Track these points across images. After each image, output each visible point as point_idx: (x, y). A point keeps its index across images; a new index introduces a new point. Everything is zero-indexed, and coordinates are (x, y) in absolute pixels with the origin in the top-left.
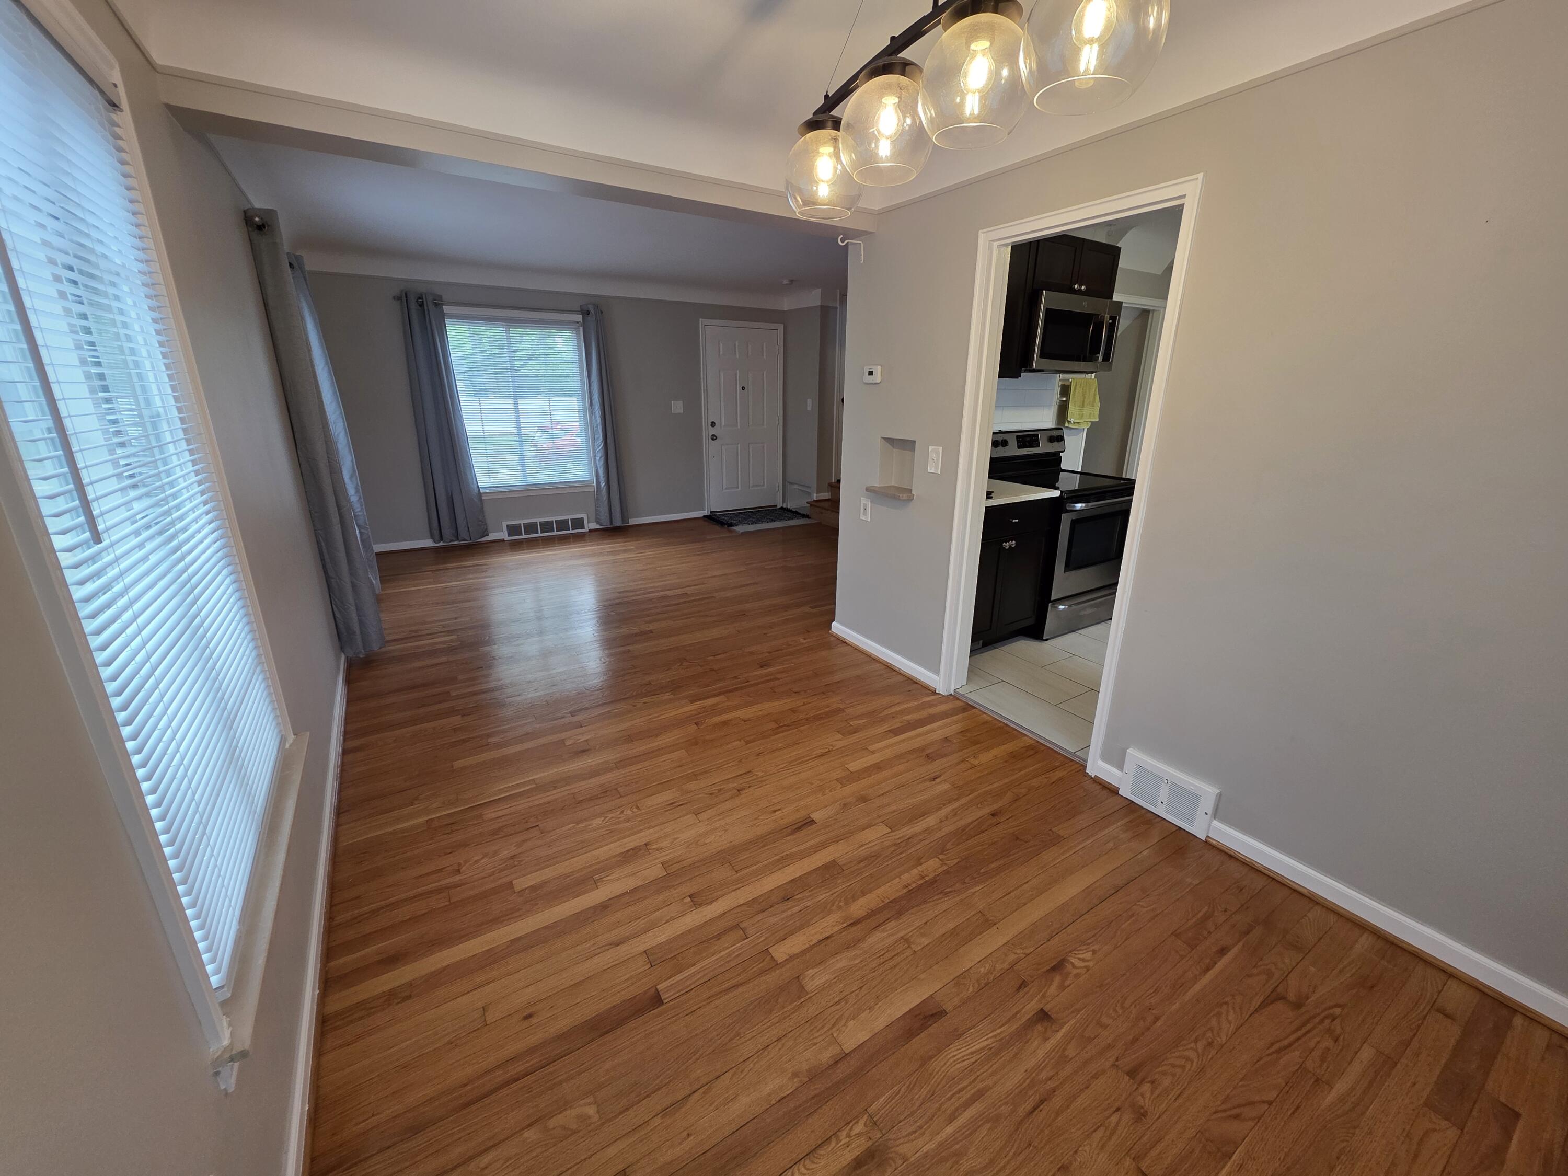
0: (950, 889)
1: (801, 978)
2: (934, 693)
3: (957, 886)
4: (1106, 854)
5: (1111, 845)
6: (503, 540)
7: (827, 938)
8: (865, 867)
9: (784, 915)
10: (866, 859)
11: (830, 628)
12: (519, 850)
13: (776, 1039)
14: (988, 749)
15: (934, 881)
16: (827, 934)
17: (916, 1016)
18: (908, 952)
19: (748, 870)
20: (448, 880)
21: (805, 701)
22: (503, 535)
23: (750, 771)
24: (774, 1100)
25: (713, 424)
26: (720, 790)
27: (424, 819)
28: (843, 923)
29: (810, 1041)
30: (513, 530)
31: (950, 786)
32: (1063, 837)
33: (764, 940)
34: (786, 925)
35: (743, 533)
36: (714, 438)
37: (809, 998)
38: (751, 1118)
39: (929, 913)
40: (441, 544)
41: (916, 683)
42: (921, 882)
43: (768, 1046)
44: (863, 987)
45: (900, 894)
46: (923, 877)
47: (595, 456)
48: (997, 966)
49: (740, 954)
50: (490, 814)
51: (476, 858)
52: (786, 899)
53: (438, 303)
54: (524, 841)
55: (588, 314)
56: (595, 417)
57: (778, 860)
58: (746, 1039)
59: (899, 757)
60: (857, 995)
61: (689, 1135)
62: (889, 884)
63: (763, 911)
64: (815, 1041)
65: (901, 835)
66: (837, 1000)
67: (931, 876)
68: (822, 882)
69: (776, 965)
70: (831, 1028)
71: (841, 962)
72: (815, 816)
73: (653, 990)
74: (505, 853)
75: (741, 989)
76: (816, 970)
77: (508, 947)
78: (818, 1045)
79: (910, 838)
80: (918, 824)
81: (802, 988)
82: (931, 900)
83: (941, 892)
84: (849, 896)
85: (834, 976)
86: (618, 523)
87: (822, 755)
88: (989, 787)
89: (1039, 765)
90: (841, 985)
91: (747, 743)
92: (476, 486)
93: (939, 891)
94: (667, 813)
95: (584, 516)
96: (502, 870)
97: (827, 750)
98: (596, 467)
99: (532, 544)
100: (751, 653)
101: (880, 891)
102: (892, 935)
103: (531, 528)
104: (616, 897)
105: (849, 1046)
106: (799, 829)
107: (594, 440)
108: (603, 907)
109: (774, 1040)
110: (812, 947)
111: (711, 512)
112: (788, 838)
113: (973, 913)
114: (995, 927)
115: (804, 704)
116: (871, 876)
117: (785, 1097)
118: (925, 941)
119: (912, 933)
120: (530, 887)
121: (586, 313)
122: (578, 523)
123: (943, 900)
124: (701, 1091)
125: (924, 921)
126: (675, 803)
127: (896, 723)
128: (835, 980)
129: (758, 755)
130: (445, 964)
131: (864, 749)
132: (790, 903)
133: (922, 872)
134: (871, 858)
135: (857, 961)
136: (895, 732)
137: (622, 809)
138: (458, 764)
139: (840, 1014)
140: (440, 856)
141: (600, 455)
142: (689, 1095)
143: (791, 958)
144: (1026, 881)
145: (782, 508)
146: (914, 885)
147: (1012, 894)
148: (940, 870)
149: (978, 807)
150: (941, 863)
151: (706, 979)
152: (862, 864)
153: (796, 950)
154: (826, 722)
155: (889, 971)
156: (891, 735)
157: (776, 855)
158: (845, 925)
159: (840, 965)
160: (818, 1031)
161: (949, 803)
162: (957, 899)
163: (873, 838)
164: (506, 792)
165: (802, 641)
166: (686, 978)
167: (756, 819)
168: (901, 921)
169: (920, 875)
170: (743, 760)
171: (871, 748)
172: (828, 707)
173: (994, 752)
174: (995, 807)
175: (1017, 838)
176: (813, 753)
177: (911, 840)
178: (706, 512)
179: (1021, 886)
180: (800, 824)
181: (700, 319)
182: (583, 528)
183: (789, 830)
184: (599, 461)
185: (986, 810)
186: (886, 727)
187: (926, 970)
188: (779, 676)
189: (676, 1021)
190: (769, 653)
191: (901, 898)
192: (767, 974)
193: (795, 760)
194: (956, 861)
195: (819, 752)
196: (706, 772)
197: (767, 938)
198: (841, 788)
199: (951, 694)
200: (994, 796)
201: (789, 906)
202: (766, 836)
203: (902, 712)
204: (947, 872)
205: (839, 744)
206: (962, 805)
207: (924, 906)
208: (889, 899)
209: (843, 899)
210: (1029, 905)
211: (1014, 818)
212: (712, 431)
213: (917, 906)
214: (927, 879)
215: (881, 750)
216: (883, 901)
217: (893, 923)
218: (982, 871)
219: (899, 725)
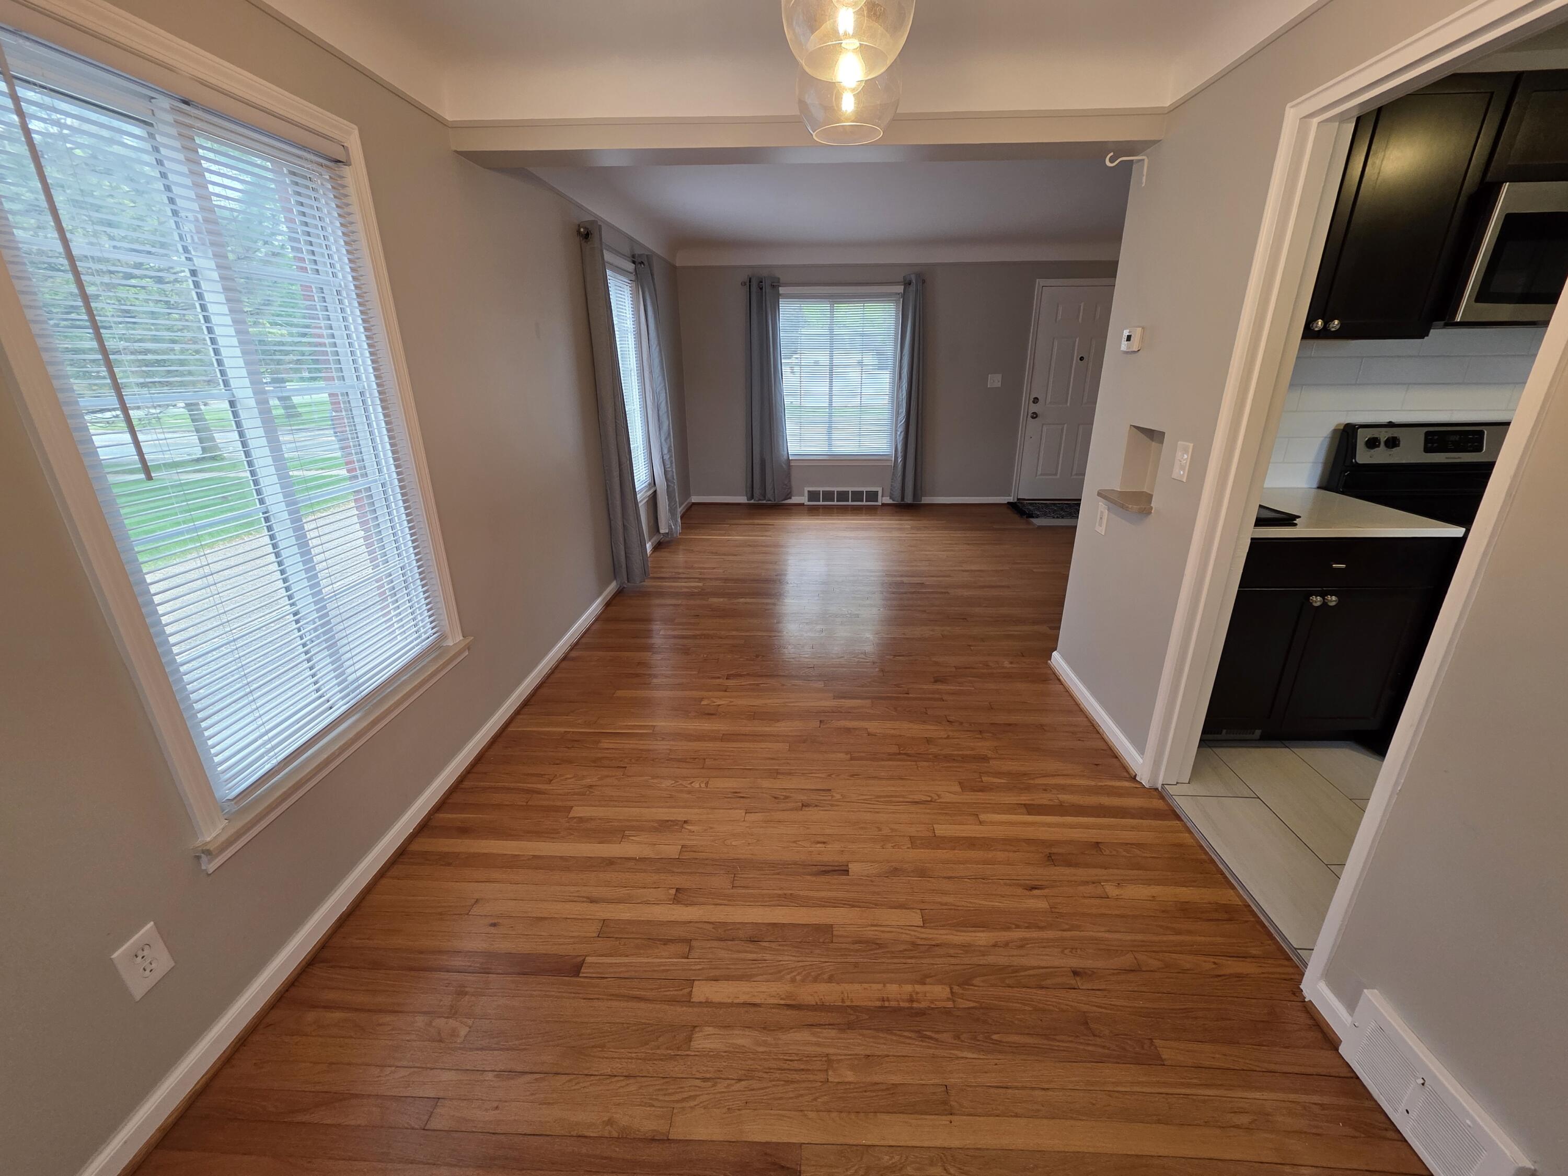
0: (933, 1035)
1: (697, 1029)
2: (1134, 778)
3: (946, 1037)
4: (1220, 1127)
5: (1244, 1120)
6: (803, 505)
7: (754, 1005)
8: (857, 951)
9: (735, 956)
10: (867, 942)
11: (1050, 658)
12: (599, 783)
13: (627, 1074)
14: (1148, 882)
15: (922, 1013)
16: (758, 1001)
17: (766, 1154)
18: (821, 1077)
19: (743, 891)
20: (539, 786)
21: (950, 733)
22: (804, 499)
23: (830, 790)
24: (576, 1132)
25: (1036, 400)
26: (786, 797)
27: (562, 730)
28: (782, 999)
29: (651, 1099)
30: (813, 496)
31: (1048, 907)
32: (1162, 1060)
33: (699, 970)
34: (729, 967)
35: (1040, 528)
36: (1035, 416)
37: (687, 1055)
38: (548, 1133)
39: (882, 1046)
40: (752, 501)
41: (1117, 757)
42: (906, 1005)
43: (615, 1076)
44: (743, 1080)
45: (870, 1004)
46: (911, 1000)
47: (896, 431)
48: (908, 1168)
49: (668, 970)
50: (606, 743)
51: (568, 776)
52: (752, 940)
53: (775, 285)
54: (607, 776)
55: (910, 284)
56: (902, 391)
57: (779, 896)
58: (606, 1056)
59: (1010, 843)
60: (729, 1085)
61: (497, 1108)
62: (866, 985)
63: (720, 940)
64: (655, 1103)
65: (931, 936)
66: (708, 1076)
67: (923, 1005)
68: (800, 942)
69: (688, 1001)
70: (678, 1101)
71: (743, 1039)
72: (853, 867)
73: (582, 959)
74: (588, 781)
75: (642, 1005)
76: (717, 1031)
77: (529, 859)
78: (653, 1109)
79: (937, 945)
80: (963, 934)
81: (690, 1039)
82: (898, 1033)
83: (918, 1032)
84: (813, 974)
85: (727, 1049)
86: (909, 500)
87: (917, 803)
88: (1107, 935)
89: (1219, 940)
90: (724, 1064)
91: (852, 759)
92: (786, 453)
93: (916, 1029)
94: (726, 800)
95: (880, 490)
96: (575, 794)
97: (929, 799)
98: (896, 442)
99: (828, 511)
100: (937, 663)
101: (847, 987)
102: (818, 1044)
103: (828, 496)
104: (625, 858)
105: (677, 1133)
106: (825, 872)
107: (898, 414)
108: (610, 862)
109: (624, 1074)
110: (732, 1005)
111: (1018, 499)
112: (809, 877)
113: (937, 1081)
114: (950, 1117)
115: (948, 737)
116: (856, 965)
117: (586, 1137)
118: (850, 1076)
119: (843, 1057)
120: (578, 817)
121: (907, 284)
122: (873, 496)
123: (913, 1042)
124: (537, 1076)
125: (868, 1052)
126: (739, 792)
127: (1042, 799)
128: (724, 1054)
129: (852, 776)
130: (486, 851)
131: (975, 814)
132: (751, 946)
133: (917, 993)
134: (875, 945)
135: (761, 1049)
136: (1031, 809)
137: (692, 780)
138: (619, 693)
139: (698, 1093)
140: (550, 764)
141: (901, 429)
142: (526, 1073)
143: (708, 1004)
144: (1046, 1086)
146: (893, 1004)
147: (1010, 1091)
148: (940, 1004)
149: (1062, 952)
150: (950, 996)
151: (626, 975)
152: (857, 946)
153: (717, 998)
154: (956, 767)
155: (782, 1083)
156: (1024, 810)
157: (781, 889)
158: (782, 1002)
159: (740, 1041)
160: (665, 1095)
161: (1027, 928)
162: (931, 1051)
163: (894, 923)
164: (629, 729)
165: (1006, 664)
166: (611, 965)
167: (794, 842)
168: (842, 1035)
169: (911, 995)
170: (833, 776)
171: (983, 817)
172: (973, 749)
173: (1155, 890)
174: (1089, 964)
175: (1087, 1023)
176: (910, 796)
177: (937, 948)
178: (1011, 499)
179: (1033, 1089)
180: (831, 868)
181: (1037, 280)
182: (877, 501)
183: (815, 869)
184: (900, 435)
185: (1074, 962)
186: (1025, 798)
187: (821, 1111)
188: (945, 697)
189: (574, 998)
190: (956, 668)
191: (867, 1010)
192: (672, 1005)
193: (885, 797)
194: (972, 1004)
195: (917, 797)
196: (790, 774)
197: (703, 969)
198: (908, 848)
199: (1157, 789)
200: (1100, 950)
201: (748, 949)
202: (789, 864)
203: (1063, 788)
204: (947, 1012)
205: (948, 798)
206: (1043, 939)
207: (885, 1035)
208: (852, 1002)
209: (804, 973)
210: (1023, 1121)
211: (1105, 993)
212: (1034, 408)
213: (875, 1029)
214: (915, 1005)
215: (992, 823)
216: (843, 1001)
217: (833, 1033)
218: (995, 1037)
219: (1045, 802)
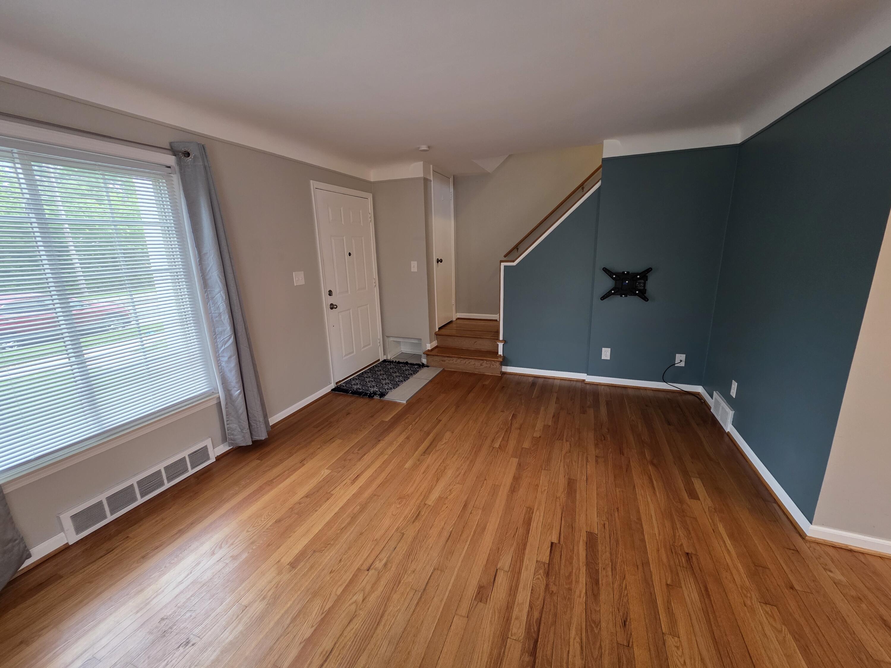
6: (66, 547)
22: (66, 537)
25: (330, 293)
30: (88, 517)
36: (333, 307)
47: (218, 357)
55: (186, 155)
56: (215, 303)
86: (262, 436)
95: (208, 442)
98: (222, 370)
103: (122, 498)
111: (336, 384)
122: (202, 455)
141: (228, 354)
145: (384, 361)
178: (333, 386)
181: (311, 181)
182: (210, 458)
212: (331, 300)
